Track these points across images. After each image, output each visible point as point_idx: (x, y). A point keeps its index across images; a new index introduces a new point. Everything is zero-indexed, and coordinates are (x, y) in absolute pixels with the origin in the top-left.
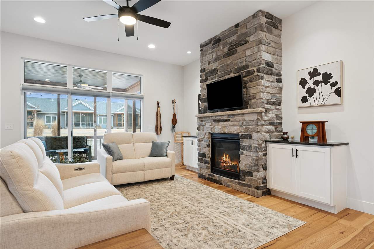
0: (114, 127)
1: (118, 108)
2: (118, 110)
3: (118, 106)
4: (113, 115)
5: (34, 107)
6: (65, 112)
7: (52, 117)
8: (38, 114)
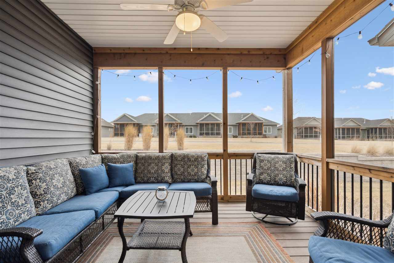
0: (238, 136)
1: (242, 117)
2: (243, 119)
3: (242, 116)
4: (238, 125)
5: (178, 120)
6: (198, 124)
7: (190, 128)
8: (180, 126)
